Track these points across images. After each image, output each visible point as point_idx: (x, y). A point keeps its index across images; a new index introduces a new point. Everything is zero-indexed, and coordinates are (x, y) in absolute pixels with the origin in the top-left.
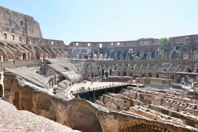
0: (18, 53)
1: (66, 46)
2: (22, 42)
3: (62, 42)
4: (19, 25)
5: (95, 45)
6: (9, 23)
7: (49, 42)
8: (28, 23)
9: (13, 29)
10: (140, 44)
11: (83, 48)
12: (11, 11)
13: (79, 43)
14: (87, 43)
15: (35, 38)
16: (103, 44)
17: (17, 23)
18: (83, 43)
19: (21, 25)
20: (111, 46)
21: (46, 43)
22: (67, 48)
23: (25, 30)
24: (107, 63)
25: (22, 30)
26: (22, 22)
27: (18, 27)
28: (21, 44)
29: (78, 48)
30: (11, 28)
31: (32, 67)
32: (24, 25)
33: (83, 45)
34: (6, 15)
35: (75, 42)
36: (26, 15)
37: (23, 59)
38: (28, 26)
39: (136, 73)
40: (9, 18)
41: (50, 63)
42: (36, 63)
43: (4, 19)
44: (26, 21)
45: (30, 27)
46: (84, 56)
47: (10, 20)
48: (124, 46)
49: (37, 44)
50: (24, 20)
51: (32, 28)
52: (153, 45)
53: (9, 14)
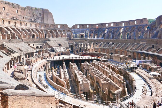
0: (30, 35)
1: (69, 28)
2: (37, 27)
3: (67, 25)
4: (39, 16)
5: (92, 27)
6: (32, 16)
7: (56, 26)
8: (44, 14)
9: (35, 19)
10: (130, 24)
11: (83, 29)
12: (34, 8)
13: (80, 25)
14: (86, 25)
15: (46, 24)
16: (99, 26)
17: (37, 15)
18: (83, 25)
19: (40, 16)
20: (106, 26)
21: (54, 27)
22: (69, 30)
23: (43, 19)
24: (97, 42)
25: (41, 19)
26: (40, 14)
27: (38, 17)
28: (35, 29)
29: (78, 29)
30: (33, 18)
31: (37, 43)
32: (42, 16)
33: (83, 27)
34: (31, 11)
35: (77, 25)
36: (44, 9)
37: (33, 38)
38: (44, 16)
39: (111, 51)
40: (32, 12)
41: (49, 41)
42: (40, 41)
43: (29, 13)
44: (43, 13)
45: (46, 17)
46: (81, 36)
47: (33, 14)
48: (116, 27)
49: (47, 28)
50: (42, 12)
51: (47, 17)
52: (141, 24)
53: (33, 10)
